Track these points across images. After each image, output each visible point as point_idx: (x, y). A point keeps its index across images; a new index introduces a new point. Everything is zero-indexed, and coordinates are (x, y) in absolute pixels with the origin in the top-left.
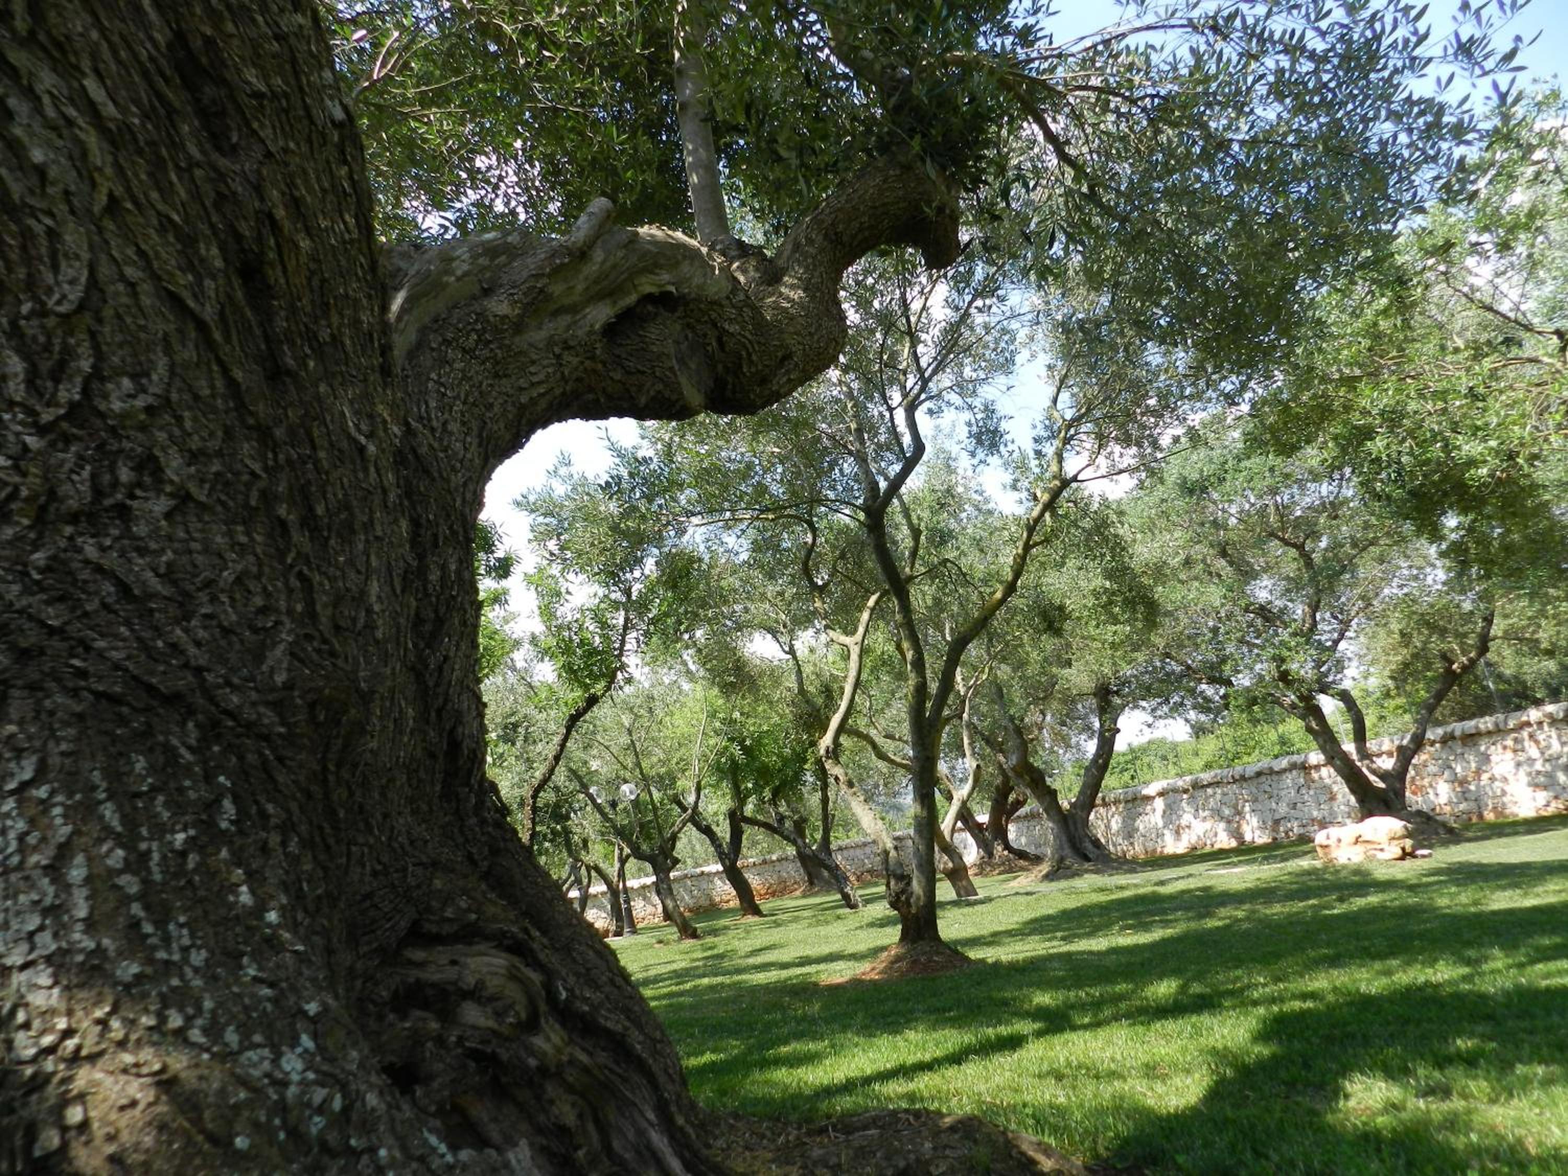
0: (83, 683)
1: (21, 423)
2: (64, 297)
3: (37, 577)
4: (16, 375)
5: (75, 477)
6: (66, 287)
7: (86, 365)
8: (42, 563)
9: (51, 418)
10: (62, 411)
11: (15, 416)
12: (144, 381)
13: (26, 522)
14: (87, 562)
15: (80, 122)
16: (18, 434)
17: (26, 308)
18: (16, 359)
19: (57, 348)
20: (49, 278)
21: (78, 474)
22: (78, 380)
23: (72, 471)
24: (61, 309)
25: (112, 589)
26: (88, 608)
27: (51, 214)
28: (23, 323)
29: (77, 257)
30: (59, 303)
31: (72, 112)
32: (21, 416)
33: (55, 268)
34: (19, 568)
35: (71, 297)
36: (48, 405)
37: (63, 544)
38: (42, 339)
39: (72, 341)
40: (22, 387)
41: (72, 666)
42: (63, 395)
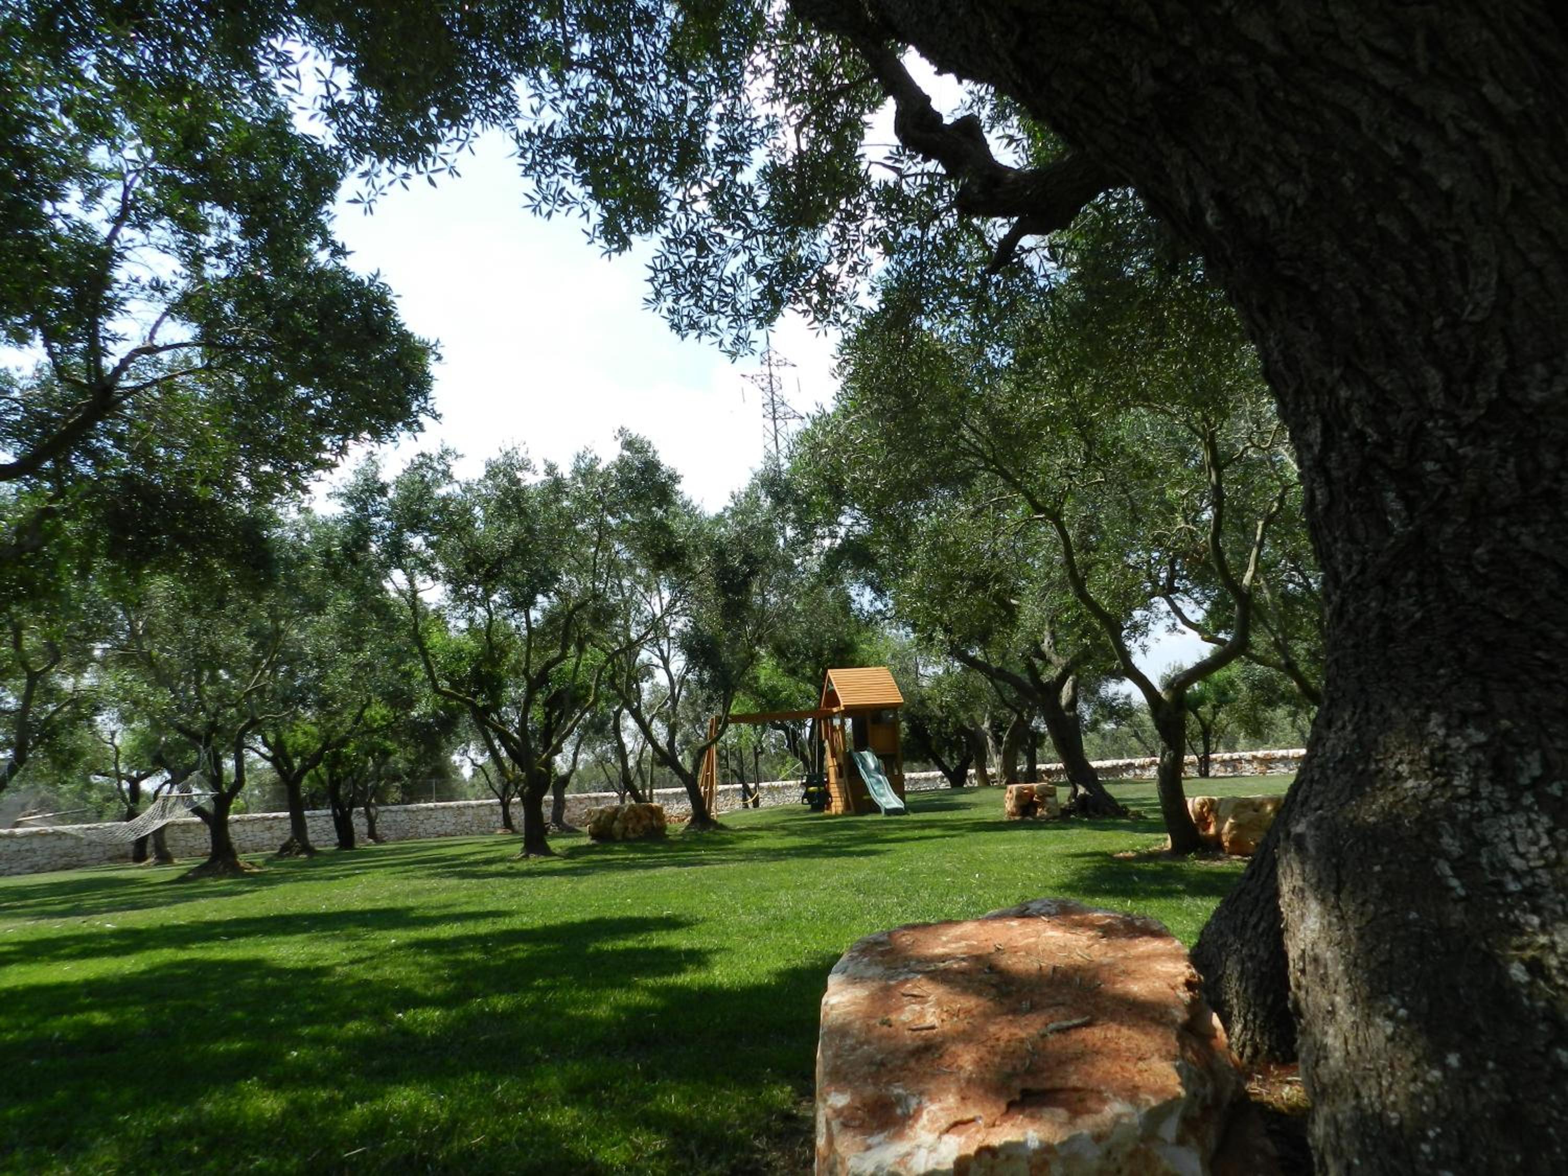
0: (1554, 676)
1: (1443, 428)
2: (1477, 305)
3: (1482, 571)
4: (1435, 387)
5: (1502, 472)
6: (1478, 296)
7: (1500, 363)
8: (1486, 557)
9: (1472, 420)
10: (1482, 412)
11: (1436, 422)
12: (1556, 361)
13: (1462, 519)
14: (1525, 551)
15: (1481, 130)
16: (1441, 439)
17: (1438, 323)
18: (1433, 371)
19: (1472, 353)
20: (1457, 289)
21: (1504, 467)
22: (1494, 378)
23: (1498, 466)
24: (1476, 318)
25: (1554, 576)
26: (1537, 598)
27: (1458, 230)
28: (1436, 337)
29: (1486, 263)
30: (1472, 313)
31: (1472, 125)
32: (1441, 422)
33: (1464, 280)
34: (1463, 562)
35: (1485, 304)
36: (1467, 406)
37: (1498, 536)
38: (1454, 347)
39: (1485, 343)
40: (1441, 396)
41: (1539, 659)
42: (1481, 397)
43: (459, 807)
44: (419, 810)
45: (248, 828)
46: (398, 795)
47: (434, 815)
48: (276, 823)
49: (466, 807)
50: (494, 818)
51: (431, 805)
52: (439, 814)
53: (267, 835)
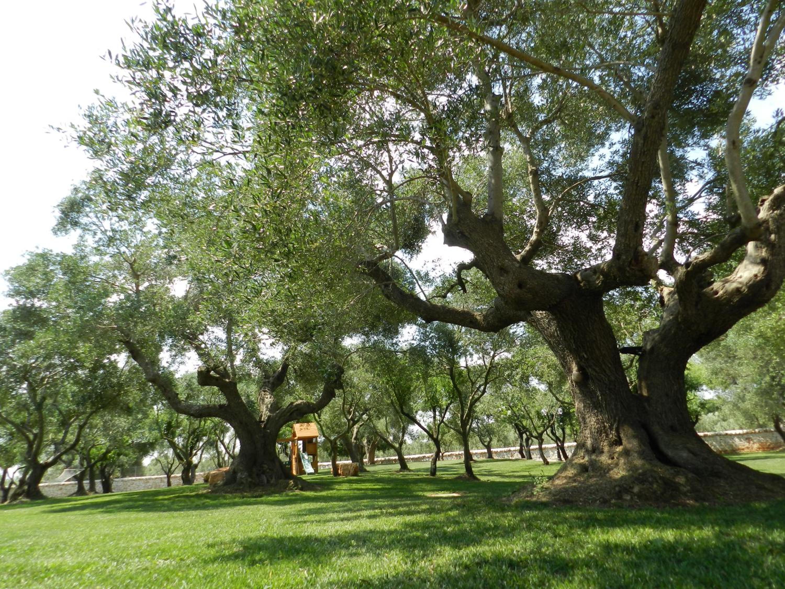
43: (146, 479)
44: (129, 481)
45: (51, 489)
46: (119, 474)
47: (135, 482)
48: (64, 487)
49: (149, 479)
50: (162, 484)
51: (134, 478)
52: (137, 482)
53: (60, 492)
